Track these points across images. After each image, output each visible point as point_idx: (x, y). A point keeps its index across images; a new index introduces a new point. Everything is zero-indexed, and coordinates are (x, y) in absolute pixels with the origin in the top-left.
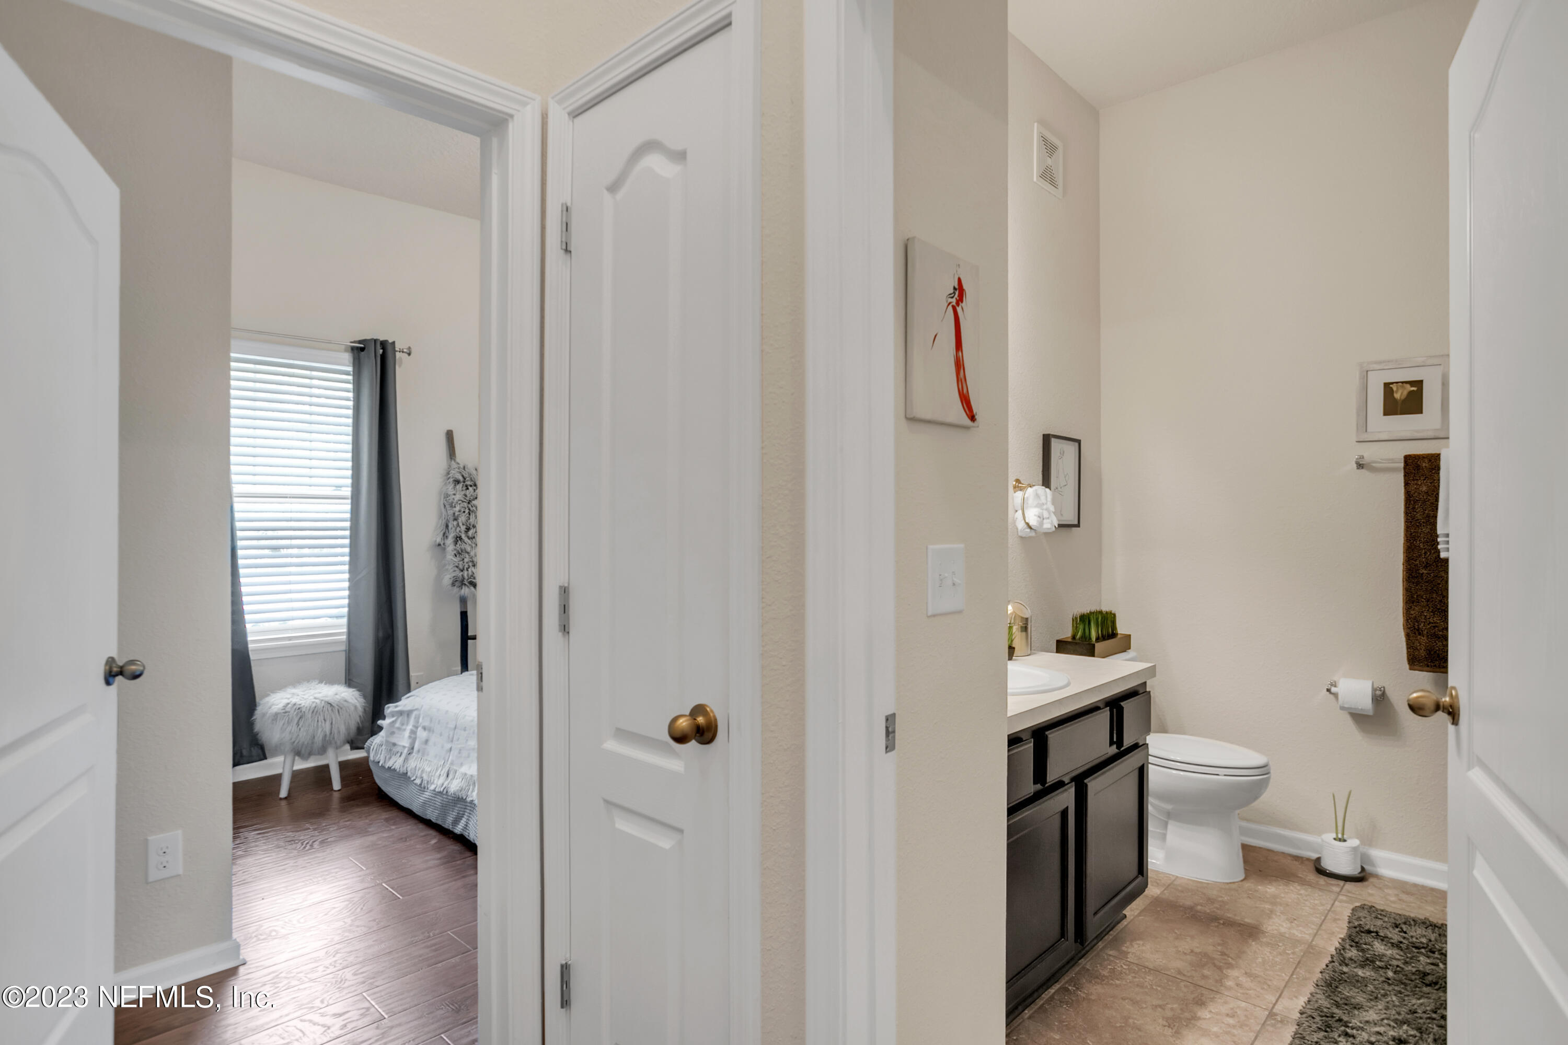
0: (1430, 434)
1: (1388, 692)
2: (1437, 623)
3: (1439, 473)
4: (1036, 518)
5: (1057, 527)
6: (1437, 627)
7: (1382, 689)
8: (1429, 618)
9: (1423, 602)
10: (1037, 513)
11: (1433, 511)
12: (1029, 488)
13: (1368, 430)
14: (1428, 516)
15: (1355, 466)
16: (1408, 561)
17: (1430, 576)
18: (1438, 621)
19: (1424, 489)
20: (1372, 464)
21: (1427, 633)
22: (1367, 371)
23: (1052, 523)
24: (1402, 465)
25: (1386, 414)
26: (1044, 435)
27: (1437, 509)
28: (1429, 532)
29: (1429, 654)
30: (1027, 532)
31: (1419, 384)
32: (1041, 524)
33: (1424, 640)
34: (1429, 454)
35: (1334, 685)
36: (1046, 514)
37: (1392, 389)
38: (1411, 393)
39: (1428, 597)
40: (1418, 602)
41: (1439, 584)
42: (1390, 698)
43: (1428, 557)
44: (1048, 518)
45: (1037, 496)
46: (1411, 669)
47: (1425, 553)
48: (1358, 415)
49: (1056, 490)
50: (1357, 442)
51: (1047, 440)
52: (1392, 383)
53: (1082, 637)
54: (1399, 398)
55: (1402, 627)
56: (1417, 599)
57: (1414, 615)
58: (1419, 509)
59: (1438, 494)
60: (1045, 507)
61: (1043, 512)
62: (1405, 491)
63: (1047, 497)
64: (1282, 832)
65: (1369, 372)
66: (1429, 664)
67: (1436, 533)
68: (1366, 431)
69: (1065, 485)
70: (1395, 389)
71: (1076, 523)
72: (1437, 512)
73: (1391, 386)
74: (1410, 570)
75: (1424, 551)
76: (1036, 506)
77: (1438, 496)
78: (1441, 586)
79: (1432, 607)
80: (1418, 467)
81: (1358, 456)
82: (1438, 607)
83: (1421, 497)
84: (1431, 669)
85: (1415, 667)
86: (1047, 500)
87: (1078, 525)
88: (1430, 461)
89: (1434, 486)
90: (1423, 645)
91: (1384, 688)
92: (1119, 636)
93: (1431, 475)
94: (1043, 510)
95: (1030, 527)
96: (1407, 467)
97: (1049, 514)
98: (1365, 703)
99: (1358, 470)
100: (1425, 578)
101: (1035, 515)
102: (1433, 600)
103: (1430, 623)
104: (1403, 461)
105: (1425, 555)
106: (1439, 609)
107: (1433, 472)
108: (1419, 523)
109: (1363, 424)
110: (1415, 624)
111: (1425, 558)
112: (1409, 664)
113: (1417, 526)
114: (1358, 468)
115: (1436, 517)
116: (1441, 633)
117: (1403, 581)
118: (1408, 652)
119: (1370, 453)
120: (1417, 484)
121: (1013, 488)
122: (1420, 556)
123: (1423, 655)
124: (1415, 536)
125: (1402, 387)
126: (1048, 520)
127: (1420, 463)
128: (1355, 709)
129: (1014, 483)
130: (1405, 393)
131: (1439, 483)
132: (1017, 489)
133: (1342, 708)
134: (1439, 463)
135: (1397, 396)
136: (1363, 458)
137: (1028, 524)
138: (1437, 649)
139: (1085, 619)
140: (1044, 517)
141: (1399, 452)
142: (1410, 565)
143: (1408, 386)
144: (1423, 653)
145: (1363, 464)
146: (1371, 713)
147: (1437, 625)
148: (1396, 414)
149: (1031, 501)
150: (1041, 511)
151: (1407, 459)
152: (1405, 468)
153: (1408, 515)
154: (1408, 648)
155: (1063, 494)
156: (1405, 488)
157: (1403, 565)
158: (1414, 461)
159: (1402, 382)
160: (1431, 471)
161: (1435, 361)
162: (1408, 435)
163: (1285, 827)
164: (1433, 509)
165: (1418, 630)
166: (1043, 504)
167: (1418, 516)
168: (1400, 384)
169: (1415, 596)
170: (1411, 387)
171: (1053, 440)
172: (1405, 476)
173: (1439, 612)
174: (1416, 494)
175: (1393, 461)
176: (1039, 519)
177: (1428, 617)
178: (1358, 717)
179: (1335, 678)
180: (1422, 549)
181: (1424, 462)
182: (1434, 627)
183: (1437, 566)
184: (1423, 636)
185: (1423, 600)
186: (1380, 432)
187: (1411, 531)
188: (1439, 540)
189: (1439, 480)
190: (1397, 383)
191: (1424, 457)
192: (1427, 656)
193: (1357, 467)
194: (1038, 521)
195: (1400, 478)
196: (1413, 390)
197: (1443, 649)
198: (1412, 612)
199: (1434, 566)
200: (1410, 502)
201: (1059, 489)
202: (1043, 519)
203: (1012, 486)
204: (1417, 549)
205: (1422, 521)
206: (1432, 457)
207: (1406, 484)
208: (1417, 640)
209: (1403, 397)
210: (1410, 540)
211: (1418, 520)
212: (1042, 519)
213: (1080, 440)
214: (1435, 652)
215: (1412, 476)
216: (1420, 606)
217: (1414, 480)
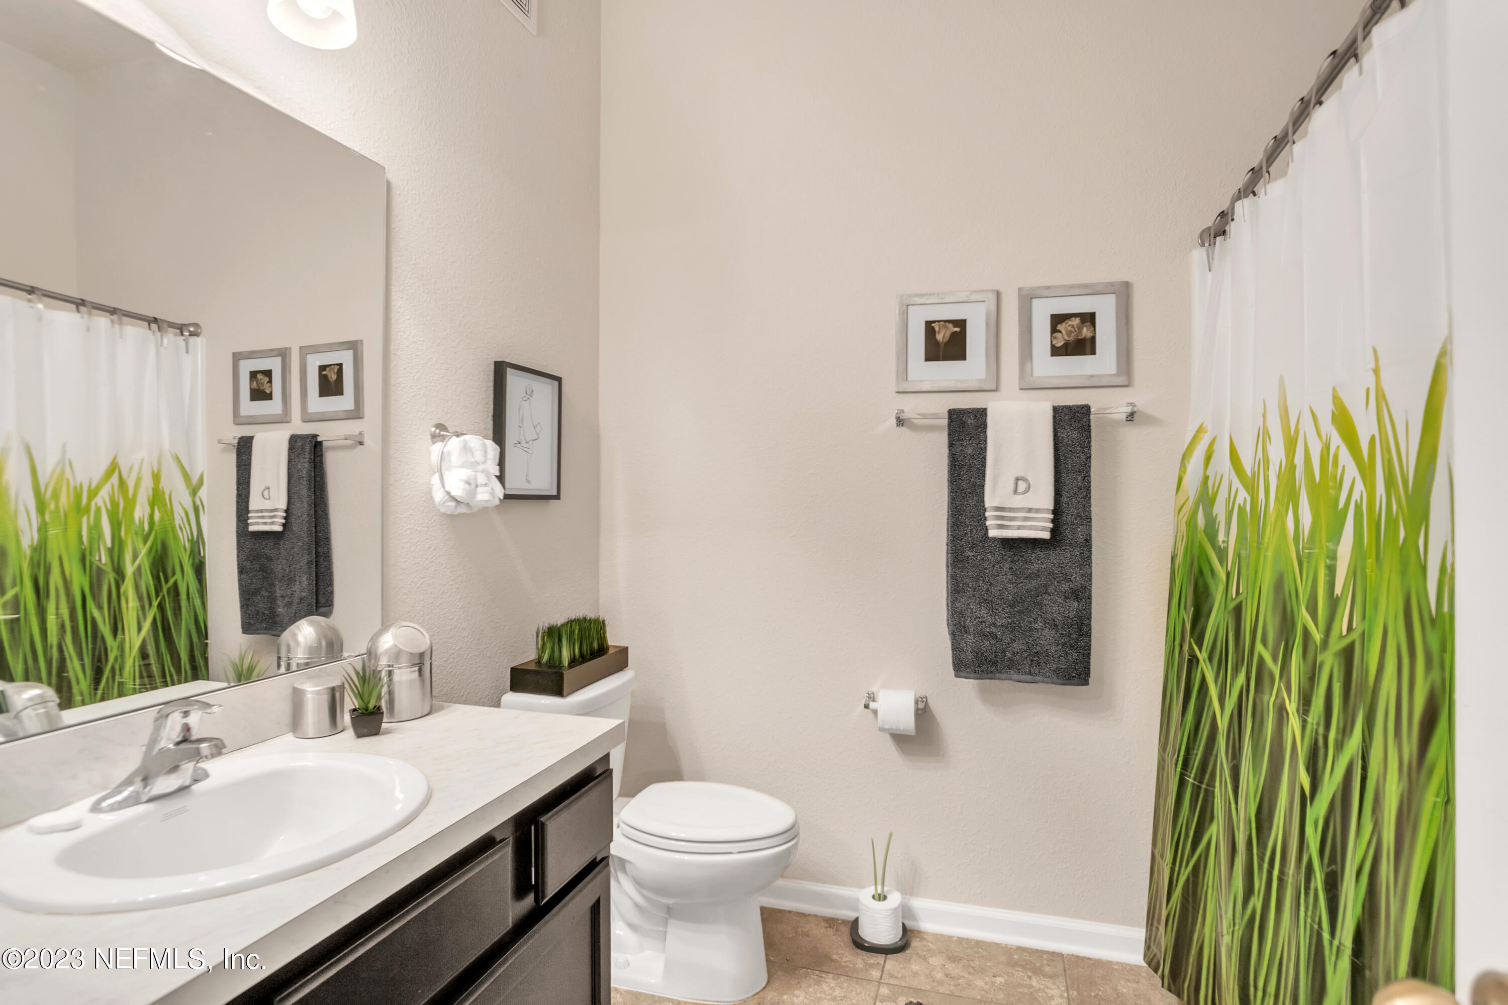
0: (974, 385)
1: (931, 703)
2: (984, 617)
3: (985, 432)
4: (462, 485)
5: (502, 498)
6: (984, 622)
7: (924, 699)
8: (976, 612)
9: (969, 591)
10: (465, 478)
11: (979, 479)
12: (454, 438)
13: (909, 378)
14: (974, 485)
15: (894, 421)
16: (953, 541)
17: (977, 559)
18: (985, 615)
19: (970, 451)
20: (913, 420)
21: (974, 630)
22: (908, 306)
23: (492, 493)
24: (945, 422)
25: (928, 359)
26: (495, 363)
27: (984, 476)
28: (975, 504)
29: (976, 657)
30: (451, 506)
31: (961, 324)
32: (473, 493)
33: (970, 639)
34: (974, 409)
35: (872, 697)
36: (481, 479)
37: (933, 328)
38: (954, 334)
39: (974, 585)
40: (964, 592)
41: (986, 569)
42: (933, 710)
43: (974, 535)
44: (486, 485)
45: (466, 449)
46: (956, 676)
47: (971, 530)
48: (898, 359)
49: (518, 445)
50: (897, 392)
51: (500, 370)
52: (934, 322)
53: (550, 660)
54: (941, 340)
55: (945, 622)
56: (963, 589)
57: (960, 608)
58: (965, 476)
59: (985, 458)
60: (480, 468)
61: (476, 476)
62: (949, 454)
63: (486, 452)
64: (815, 888)
65: (910, 307)
66: (977, 669)
67: (984, 506)
68: (907, 380)
69: (536, 439)
70: (937, 329)
71: (555, 493)
72: (984, 480)
73: (933, 325)
74: (955, 552)
75: (969, 528)
76: (463, 466)
77: (985, 460)
78: (988, 571)
79: (979, 598)
80: (963, 424)
81: (898, 410)
82: (985, 598)
83: (967, 461)
84: (978, 676)
85: (962, 674)
86: (485, 456)
87: (557, 497)
88: (976, 416)
89: (980, 448)
90: (970, 645)
91: (926, 698)
92: (611, 651)
93: (977, 434)
94: (476, 472)
95: (458, 502)
96: (952, 424)
97: (489, 479)
98: (907, 722)
99: (898, 428)
100: (970, 561)
101: (460, 480)
102: (979, 590)
103: (977, 617)
104: (946, 416)
105: (971, 533)
106: (986, 600)
107: (980, 430)
108: (965, 493)
109: (903, 371)
110: (960, 620)
111: (970, 537)
112: (954, 669)
113: (963, 497)
114: (898, 426)
115: (983, 486)
116: (988, 630)
117: (948, 566)
118: (954, 655)
119: (912, 407)
120: (962, 445)
121: (430, 437)
122: (966, 534)
123: (969, 658)
124: (961, 509)
125: (945, 327)
126: (485, 489)
127: (965, 418)
128: (897, 729)
129: (433, 429)
130: (948, 334)
131: (986, 444)
132: (437, 439)
133: (882, 730)
134: (986, 419)
135: (939, 337)
136: (903, 412)
137: (448, 493)
138: (984, 649)
139: (553, 634)
140: (479, 483)
141: (941, 405)
142: (955, 546)
143: (950, 326)
144: (970, 656)
145: (903, 420)
146: (913, 733)
147: (984, 619)
148: (939, 360)
149: (455, 459)
150: (474, 473)
151: (952, 413)
152: (949, 426)
153: (953, 483)
154: (953, 650)
155: (530, 452)
156: (950, 450)
157: (947, 545)
158: (959, 416)
159: (945, 321)
160: (977, 430)
161: (979, 297)
162: (951, 385)
163: (818, 880)
164: (979, 476)
165: (964, 627)
166: (478, 464)
167: (964, 485)
168: (942, 323)
169: (961, 585)
170: (954, 327)
171: (509, 370)
172: (949, 435)
173: (987, 603)
174: (962, 457)
175: (936, 416)
176: (467, 486)
177: (975, 610)
178: (899, 738)
179: (874, 689)
180: (967, 526)
181: (969, 417)
182: (981, 622)
183: (984, 546)
184: (970, 635)
185: (969, 589)
186: (921, 381)
187: (956, 504)
188: (987, 514)
189: (985, 440)
190: (939, 321)
191: (969, 412)
192: (974, 660)
193: (897, 424)
194: (464, 489)
195: (943, 438)
196: (956, 331)
197: (991, 649)
198: (958, 605)
199: (980, 546)
200: (955, 467)
201: (524, 444)
202: (477, 486)
203: (429, 433)
204: (962, 526)
205: (968, 490)
206: (978, 411)
207: (951, 445)
208: (963, 639)
209: (946, 339)
210: (955, 515)
211: (964, 489)
212: (473, 486)
213: (561, 378)
214: (982, 654)
215: (957, 435)
216: (966, 597)
217: (958, 440)
